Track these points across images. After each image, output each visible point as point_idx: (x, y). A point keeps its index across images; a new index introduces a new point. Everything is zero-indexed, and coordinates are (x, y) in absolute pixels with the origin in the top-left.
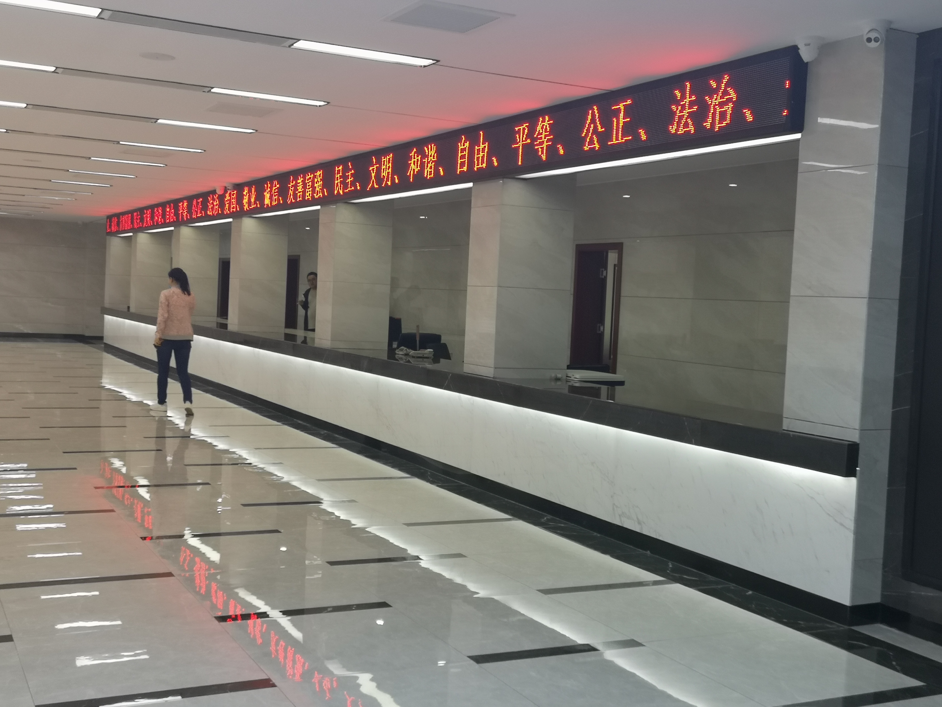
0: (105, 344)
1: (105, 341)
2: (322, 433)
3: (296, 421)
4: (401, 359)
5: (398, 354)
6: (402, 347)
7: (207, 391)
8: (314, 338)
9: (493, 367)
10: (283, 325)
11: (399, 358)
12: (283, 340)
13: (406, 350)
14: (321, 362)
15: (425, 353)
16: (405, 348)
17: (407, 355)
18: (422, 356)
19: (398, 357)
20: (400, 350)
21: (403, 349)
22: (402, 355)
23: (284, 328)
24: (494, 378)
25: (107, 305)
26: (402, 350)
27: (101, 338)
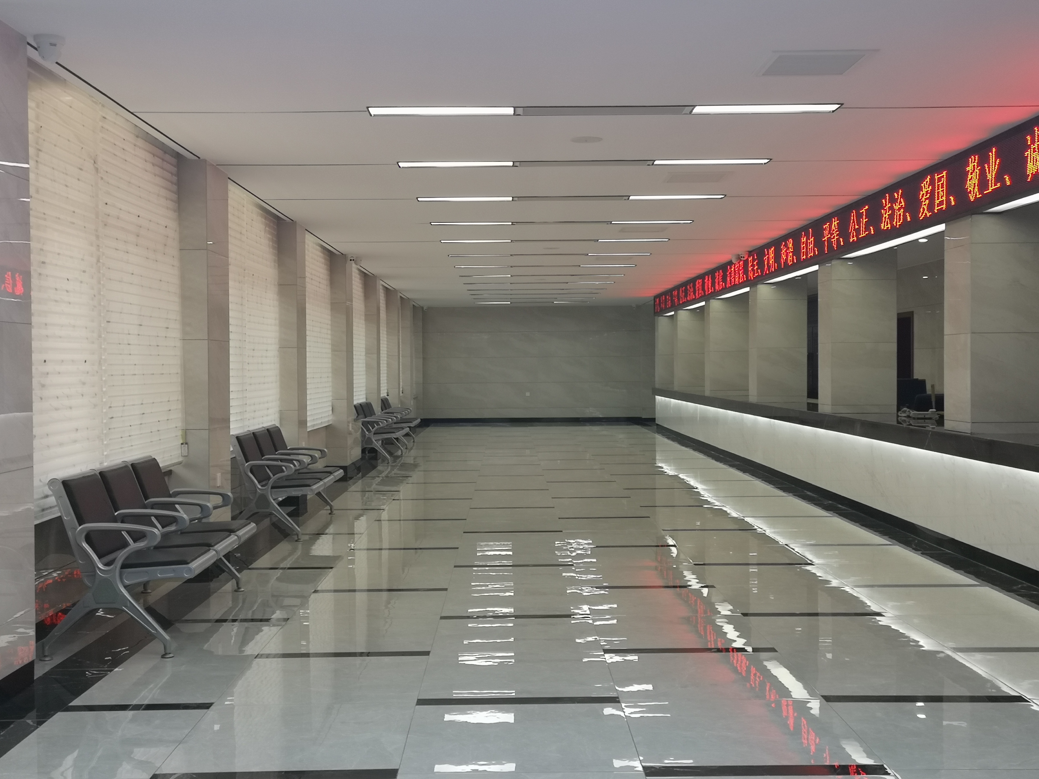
0: (657, 424)
1: (657, 422)
2: (825, 503)
3: (806, 492)
4: (905, 421)
5: (901, 416)
6: (905, 409)
7: (732, 466)
8: (817, 404)
9: (970, 421)
10: (805, 394)
11: (902, 421)
12: (806, 410)
13: (909, 411)
14: (823, 429)
15: (927, 414)
16: (908, 410)
17: (908, 417)
18: (923, 417)
19: (901, 419)
20: (903, 412)
21: (906, 410)
22: (905, 417)
23: (806, 397)
24: (971, 433)
25: (657, 386)
26: (904, 412)
27: (653, 420)
